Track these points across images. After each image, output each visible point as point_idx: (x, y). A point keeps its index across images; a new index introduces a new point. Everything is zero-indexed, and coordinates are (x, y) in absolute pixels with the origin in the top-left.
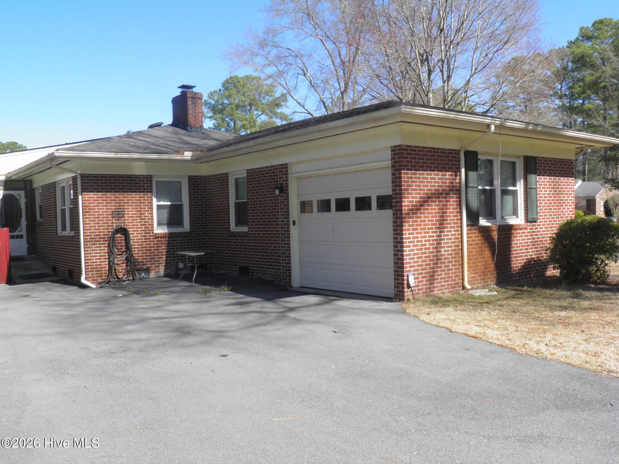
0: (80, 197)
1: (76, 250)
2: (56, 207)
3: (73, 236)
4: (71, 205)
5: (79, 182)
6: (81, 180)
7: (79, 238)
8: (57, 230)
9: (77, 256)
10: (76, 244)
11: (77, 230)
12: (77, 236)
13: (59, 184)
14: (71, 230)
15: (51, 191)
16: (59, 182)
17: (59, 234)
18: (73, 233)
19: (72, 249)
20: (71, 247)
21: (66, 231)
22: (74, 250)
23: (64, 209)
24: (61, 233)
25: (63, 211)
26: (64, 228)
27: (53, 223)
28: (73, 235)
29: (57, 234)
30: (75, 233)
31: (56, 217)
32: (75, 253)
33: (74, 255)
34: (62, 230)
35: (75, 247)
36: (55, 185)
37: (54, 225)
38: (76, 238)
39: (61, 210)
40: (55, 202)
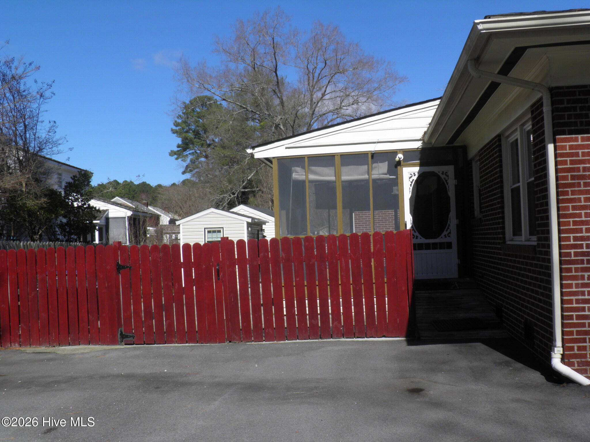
0: (551, 148)
1: (542, 280)
2: (502, 187)
3: (534, 247)
4: (530, 178)
5: (547, 109)
6: (553, 103)
7: (548, 253)
8: (504, 233)
9: (542, 294)
10: (541, 267)
11: (543, 232)
12: (543, 246)
13: (508, 137)
14: (531, 234)
15: (493, 155)
16: (507, 133)
17: (508, 243)
18: (534, 241)
19: (532, 278)
20: (529, 271)
21: (521, 235)
22: (536, 279)
23: (518, 188)
24: (512, 240)
25: (516, 192)
26: (517, 230)
27: (497, 218)
28: (535, 243)
29: (504, 242)
30: (539, 239)
31: (503, 207)
32: (540, 287)
33: (537, 293)
34: (515, 234)
35: (539, 273)
36: (500, 140)
37: (498, 223)
38: (541, 253)
39: (513, 190)
40: (501, 177)
